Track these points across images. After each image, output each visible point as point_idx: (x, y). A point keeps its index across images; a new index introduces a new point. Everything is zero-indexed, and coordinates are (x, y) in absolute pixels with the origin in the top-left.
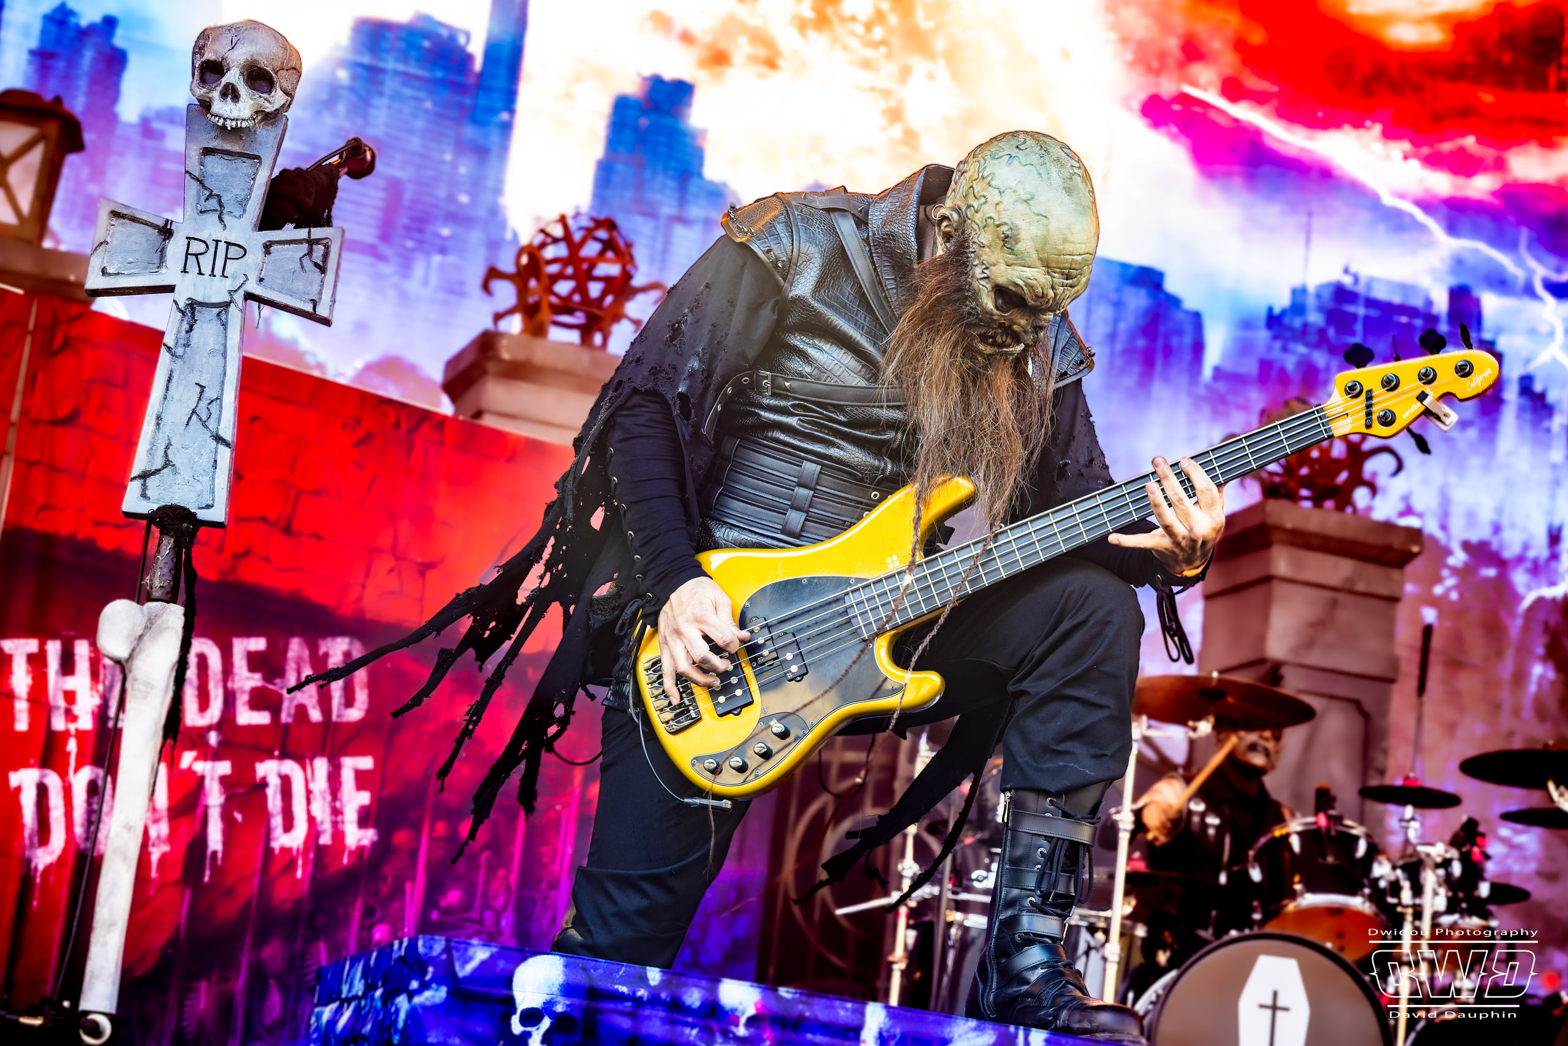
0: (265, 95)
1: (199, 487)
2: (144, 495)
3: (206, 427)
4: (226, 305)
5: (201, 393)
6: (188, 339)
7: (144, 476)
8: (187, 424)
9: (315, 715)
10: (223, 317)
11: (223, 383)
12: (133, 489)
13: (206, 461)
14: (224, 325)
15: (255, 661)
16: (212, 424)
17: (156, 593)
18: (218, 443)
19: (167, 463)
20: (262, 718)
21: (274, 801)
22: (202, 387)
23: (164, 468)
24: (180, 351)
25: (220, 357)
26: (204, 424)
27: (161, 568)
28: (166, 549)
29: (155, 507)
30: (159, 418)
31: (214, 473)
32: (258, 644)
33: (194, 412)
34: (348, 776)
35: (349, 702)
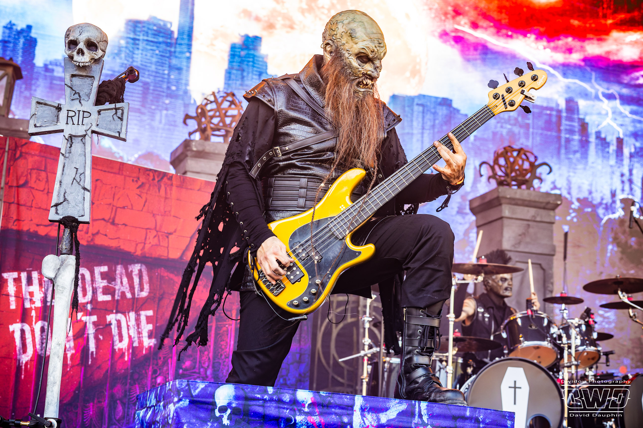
0: (94, 52)
1: (78, 208)
2: (57, 213)
3: (80, 185)
4: (85, 136)
5: (77, 171)
6: (70, 150)
7: (56, 205)
8: (72, 184)
9: (129, 295)
10: (84, 141)
11: (85, 167)
12: (53, 210)
13: (80, 198)
14: (84, 144)
15: (104, 276)
16: (82, 183)
17: (64, 251)
18: (85, 190)
19: (65, 200)
20: (108, 298)
21: (115, 331)
22: (77, 169)
24: (67, 155)
25: (83, 157)
26: (79, 183)
27: (65, 241)
28: (67, 234)
29: (61, 217)
30: (61, 182)
31: (84, 202)
32: (105, 269)
33: (74, 179)
34: (143, 319)
35: (142, 289)
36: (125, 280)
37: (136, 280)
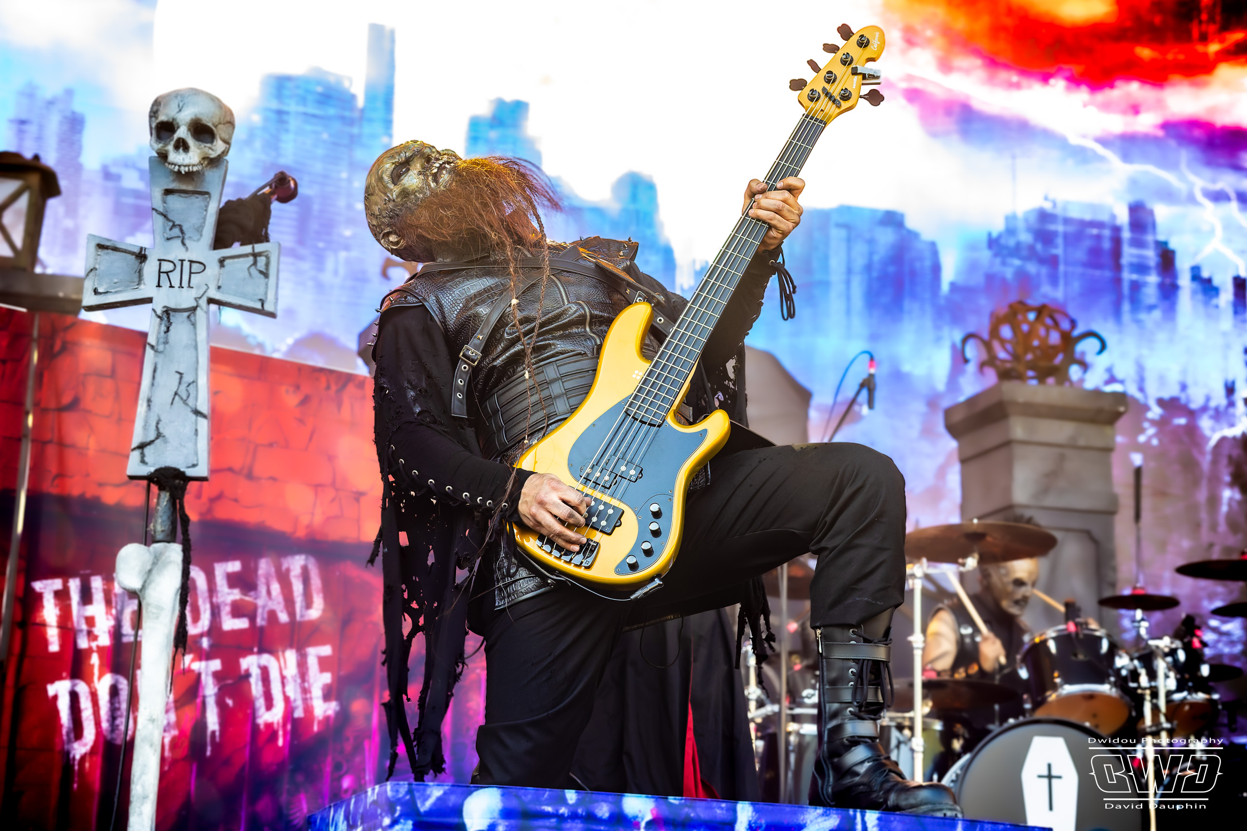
0: (209, 145)
1: (185, 451)
2: (143, 461)
3: (187, 404)
4: (194, 309)
5: (181, 378)
6: (167, 338)
7: (142, 446)
8: (172, 403)
9: (283, 617)
10: (192, 318)
11: (197, 369)
12: (135, 456)
13: (188, 430)
14: (194, 325)
15: (233, 580)
16: (191, 402)
17: (159, 536)
18: (197, 416)
19: (159, 435)
20: (242, 624)
21: (256, 688)
22: (181, 374)
23: (157, 438)
24: (161, 348)
25: (193, 351)
26: (185, 402)
27: (161, 517)
28: (164, 502)
29: (152, 470)
30: (149, 401)
31: (196, 440)
32: (235, 566)
33: (176, 394)
34: (312, 662)
35: (308, 604)
36: (276, 588)
37: (298, 588)
